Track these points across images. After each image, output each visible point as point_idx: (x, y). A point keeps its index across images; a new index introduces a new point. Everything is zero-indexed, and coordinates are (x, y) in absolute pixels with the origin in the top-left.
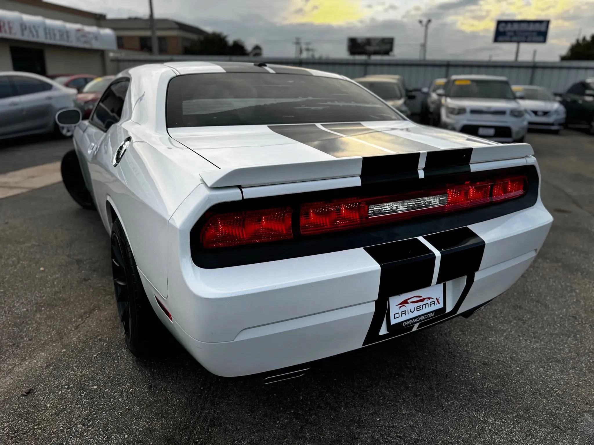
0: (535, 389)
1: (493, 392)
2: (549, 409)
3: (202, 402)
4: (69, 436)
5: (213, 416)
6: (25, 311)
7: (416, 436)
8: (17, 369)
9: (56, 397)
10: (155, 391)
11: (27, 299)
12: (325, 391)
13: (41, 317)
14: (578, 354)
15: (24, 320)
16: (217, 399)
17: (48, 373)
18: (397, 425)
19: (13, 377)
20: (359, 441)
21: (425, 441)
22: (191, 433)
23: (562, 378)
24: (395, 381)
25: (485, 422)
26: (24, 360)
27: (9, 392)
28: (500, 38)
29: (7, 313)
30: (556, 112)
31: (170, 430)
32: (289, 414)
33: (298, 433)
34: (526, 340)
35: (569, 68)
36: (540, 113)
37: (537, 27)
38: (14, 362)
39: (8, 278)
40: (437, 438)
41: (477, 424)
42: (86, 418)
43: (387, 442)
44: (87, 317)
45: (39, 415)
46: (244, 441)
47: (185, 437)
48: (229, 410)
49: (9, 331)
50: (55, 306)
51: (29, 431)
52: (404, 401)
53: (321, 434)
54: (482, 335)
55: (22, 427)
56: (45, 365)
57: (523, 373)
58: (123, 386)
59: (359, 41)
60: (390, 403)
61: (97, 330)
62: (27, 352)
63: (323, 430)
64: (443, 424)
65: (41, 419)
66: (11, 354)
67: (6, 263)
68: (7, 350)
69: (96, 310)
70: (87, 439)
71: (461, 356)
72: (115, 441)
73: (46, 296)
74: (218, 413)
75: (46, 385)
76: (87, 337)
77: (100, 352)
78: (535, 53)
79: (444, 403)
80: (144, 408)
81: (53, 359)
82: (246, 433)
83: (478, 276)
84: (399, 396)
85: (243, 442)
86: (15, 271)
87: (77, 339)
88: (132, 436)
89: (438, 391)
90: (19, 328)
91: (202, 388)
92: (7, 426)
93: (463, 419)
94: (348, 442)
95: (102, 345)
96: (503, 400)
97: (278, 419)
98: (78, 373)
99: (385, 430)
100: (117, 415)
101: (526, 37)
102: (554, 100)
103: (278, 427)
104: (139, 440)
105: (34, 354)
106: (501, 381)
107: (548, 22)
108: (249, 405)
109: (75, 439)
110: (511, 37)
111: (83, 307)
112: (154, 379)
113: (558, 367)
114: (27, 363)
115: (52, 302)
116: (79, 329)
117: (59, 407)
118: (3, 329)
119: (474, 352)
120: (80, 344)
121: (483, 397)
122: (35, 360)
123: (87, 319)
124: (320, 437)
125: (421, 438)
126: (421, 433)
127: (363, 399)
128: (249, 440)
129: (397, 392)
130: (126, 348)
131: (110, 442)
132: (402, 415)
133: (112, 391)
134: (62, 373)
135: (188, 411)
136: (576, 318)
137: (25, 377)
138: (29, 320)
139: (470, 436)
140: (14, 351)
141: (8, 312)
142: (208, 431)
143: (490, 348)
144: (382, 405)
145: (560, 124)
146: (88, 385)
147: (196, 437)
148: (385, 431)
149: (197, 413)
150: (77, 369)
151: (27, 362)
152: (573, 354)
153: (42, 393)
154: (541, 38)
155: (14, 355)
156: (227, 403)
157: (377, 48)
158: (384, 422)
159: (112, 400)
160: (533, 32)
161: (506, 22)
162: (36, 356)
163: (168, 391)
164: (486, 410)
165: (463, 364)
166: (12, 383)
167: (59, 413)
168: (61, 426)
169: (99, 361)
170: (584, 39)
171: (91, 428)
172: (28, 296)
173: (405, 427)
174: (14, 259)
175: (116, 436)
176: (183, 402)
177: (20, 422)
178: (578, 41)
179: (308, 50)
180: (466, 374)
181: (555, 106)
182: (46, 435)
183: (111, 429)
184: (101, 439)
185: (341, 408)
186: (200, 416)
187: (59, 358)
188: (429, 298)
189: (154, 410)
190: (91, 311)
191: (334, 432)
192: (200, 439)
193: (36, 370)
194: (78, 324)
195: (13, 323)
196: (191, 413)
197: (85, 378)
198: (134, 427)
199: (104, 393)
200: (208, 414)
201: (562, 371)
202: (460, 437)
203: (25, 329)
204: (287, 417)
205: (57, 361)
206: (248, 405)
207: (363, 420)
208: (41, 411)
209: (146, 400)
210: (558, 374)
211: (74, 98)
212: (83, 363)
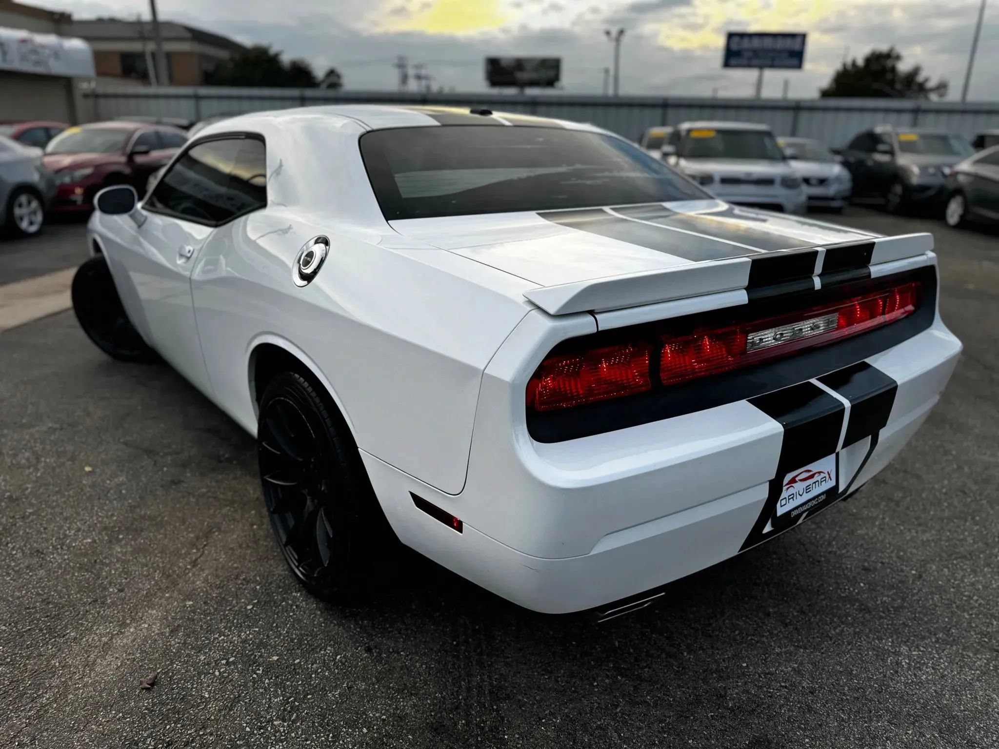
0: (948, 599)
1: (892, 609)
2: (977, 626)
3: (464, 665)
4: (267, 740)
5: (491, 684)
6: (90, 543)
7: (809, 684)
8: (118, 642)
9: (214, 681)
10: (381, 655)
11: (85, 523)
12: (649, 630)
13: (124, 550)
14: (987, 544)
15: (95, 558)
16: (485, 657)
17: (179, 643)
18: (776, 670)
19: (117, 655)
20: (730, 700)
21: (825, 689)
22: (467, 714)
23: (978, 581)
24: (746, 606)
25: (896, 654)
26: (123, 625)
27: (122, 679)
28: (733, 61)
29: (58, 549)
30: (838, 179)
31: (433, 714)
32: (608, 670)
33: (632, 698)
34: (909, 530)
35: (837, 109)
36: (814, 182)
37: (788, 44)
38: (108, 630)
39: (32, 488)
40: (839, 683)
41: (887, 658)
42: (282, 708)
43: (771, 697)
44: (205, 546)
45: (198, 713)
46: (556, 718)
47: (460, 722)
48: (512, 673)
49: (76, 579)
50: (142, 531)
51: (192, 740)
52: (771, 633)
53: (669, 695)
54: (845, 527)
55: (176, 734)
56: (168, 630)
57: (922, 579)
58: (322, 652)
59: (504, 64)
60: (752, 639)
61: (232, 565)
62: (124, 611)
63: (669, 689)
64: (841, 663)
65: (204, 719)
66: (97, 618)
67: (14, 462)
68: (87, 611)
69: (214, 532)
70: (299, 741)
71: (828, 561)
72: (349, 740)
73: (116, 514)
74: (496, 679)
75: (186, 662)
76: (221, 579)
77: (256, 601)
78: (786, 84)
79: (829, 631)
80: (373, 684)
81: (176, 619)
82: (553, 706)
83: (884, 434)
84: (762, 627)
85: (554, 720)
86: (39, 475)
87: (203, 583)
88: (374, 729)
89: (815, 616)
90: (92, 572)
91: (455, 643)
92: (148, 737)
93: (866, 653)
94: (713, 702)
95: (255, 590)
96: (910, 620)
97: (594, 680)
98: (232, 638)
99: (761, 679)
100: (333, 698)
101: (773, 59)
102: (832, 161)
103: (598, 691)
104: (389, 734)
105: (137, 613)
106: (897, 593)
107: (803, 37)
108: (541, 662)
109: (281, 744)
110: (750, 59)
111: (190, 530)
112: (370, 635)
113: (967, 565)
114: (132, 630)
115: (132, 524)
116: (199, 566)
117: (227, 696)
118: (65, 577)
119: (844, 554)
120: (213, 591)
121: (881, 617)
122: (145, 623)
123: (206, 548)
124: (668, 700)
125: (817, 686)
126: (814, 678)
127: (710, 636)
128: (563, 716)
129: (755, 621)
130: (297, 590)
131: (341, 742)
132: (778, 656)
133: (307, 661)
134: (204, 641)
135: (448, 681)
136: (965, 493)
137: (140, 653)
138: (105, 558)
139: (885, 676)
140: (100, 612)
141: (59, 547)
142: (493, 708)
143: (865, 546)
144: (741, 643)
145: (844, 199)
146: (261, 656)
147: (478, 719)
148: (761, 681)
149: (463, 683)
150: (229, 631)
151: (130, 628)
152: (980, 544)
153: (185, 676)
154: (795, 61)
155: (102, 618)
156: (504, 661)
157: (534, 76)
158: (754, 668)
159: (313, 676)
160: (781, 51)
161: (742, 35)
162: (143, 616)
163: (402, 653)
164: (892, 637)
165: (835, 573)
166: (121, 664)
167: (231, 705)
168: (246, 726)
169: (261, 616)
170: (854, 64)
171: (299, 724)
172: (84, 516)
173: (787, 673)
174: (27, 454)
175: (347, 731)
176: (433, 667)
177: (168, 727)
178: (844, 65)
179: (419, 77)
180: (845, 586)
181: (835, 170)
182: (226, 743)
183: (334, 722)
184: (323, 739)
185: (682, 654)
186: (470, 687)
187: (188, 617)
188: (820, 473)
189: (391, 685)
190: (208, 535)
191: (687, 690)
192: (486, 722)
193: (156, 640)
194: (194, 558)
195: (78, 565)
196: (454, 684)
197: (250, 646)
198: (371, 715)
199: (294, 666)
200: (481, 682)
201: (974, 571)
202: (871, 678)
203: (104, 573)
204: (607, 675)
205: (186, 622)
206: (539, 661)
207: (723, 668)
208: (198, 707)
209: (371, 669)
210: (970, 575)
211: (38, 163)
212: (235, 621)
